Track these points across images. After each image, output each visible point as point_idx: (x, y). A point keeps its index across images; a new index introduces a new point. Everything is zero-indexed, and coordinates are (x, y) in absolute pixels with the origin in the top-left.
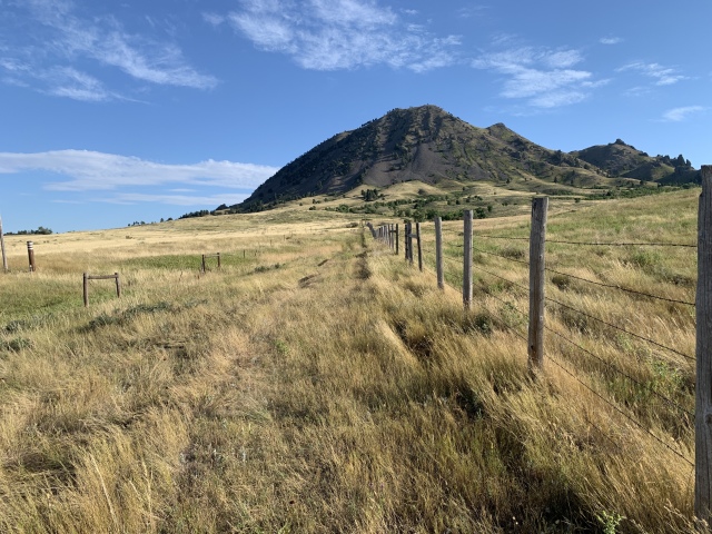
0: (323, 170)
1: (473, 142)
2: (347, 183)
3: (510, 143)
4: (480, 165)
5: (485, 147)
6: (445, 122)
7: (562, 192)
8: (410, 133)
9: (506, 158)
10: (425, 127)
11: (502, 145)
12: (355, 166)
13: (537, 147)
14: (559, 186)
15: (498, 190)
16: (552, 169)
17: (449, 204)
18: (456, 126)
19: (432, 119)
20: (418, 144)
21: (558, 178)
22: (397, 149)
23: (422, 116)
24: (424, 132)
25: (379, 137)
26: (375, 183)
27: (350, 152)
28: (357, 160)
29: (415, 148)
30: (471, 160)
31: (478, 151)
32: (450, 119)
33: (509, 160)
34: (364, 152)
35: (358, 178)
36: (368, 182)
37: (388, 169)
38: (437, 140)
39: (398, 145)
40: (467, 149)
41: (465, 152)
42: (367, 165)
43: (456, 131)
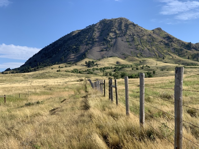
0: (65, 50)
1: (145, 37)
2: (77, 57)
3: (164, 38)
4: (148, 49)
5: (151, 40)
6: (130, 27)
7: (192, 64)
8: (112, 32)
9: (162, 46)
10: (120, 29)
11: (160, 39)
12: (82, 49)
13: (179, 40)
14: (190, 61)
15: (158, 62)
16: (186, 52)
17: (132, 69)
18: (136, 29)
19: (123, 25)
20: (116, 38)
21: (190, 57)
22: (105, 40)
23: (118, 23)
24: (119, 31)
25: (95, 33)
26: (93, 57)
27: (79, 41)
28: (83, 45)
29: (115, 40)
30: (144, 47)
31: (147, 42)
32: (133, 25)
33: (164, 47)
34: (87, 41)
35: (83, 55)
36: (89, 57)
37: (100, 50)
38: (126, 36)
39: (105, 38)
40: (142, 41)
41: (141, 42)
42: (88, 48)
43: (136, 31)
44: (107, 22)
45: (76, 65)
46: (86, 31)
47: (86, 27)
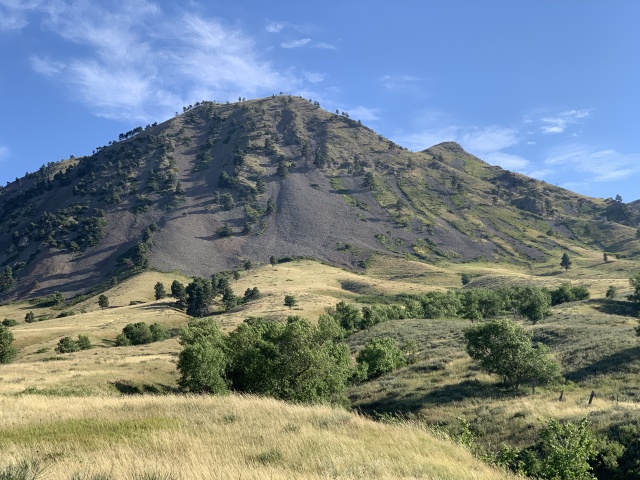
0: (16, 240)
2: (101, 266)
4: (453, 225)
5: (448, 187)
6: (335, 129)
10: (290, 140)
12: (116, 228)
18: (363, 139)
19: (299, 123)
20: (280, 174)
22: (224, 184)
23: (275, 116)
24: (287, 149)
25: (170, 158)
26: (182, 267)
27: (93, 194)
28: (118, 211)
29: (274, 184)
30: (427, 213)
31: (435, 195)
32: (343, 124)
33: (515, 214)
34: (134, 192)
35: (126, 255)
36: (160, 266)
37: (211, 234)
38: (326, 166)
39: (226, 175)
40: (407, 189)
41: (405, 195)
42: (147, 223)
43: (367, 148)
44: (220, 113)
45: (103, 303)
46: (123, 149)
47: (121, 136)
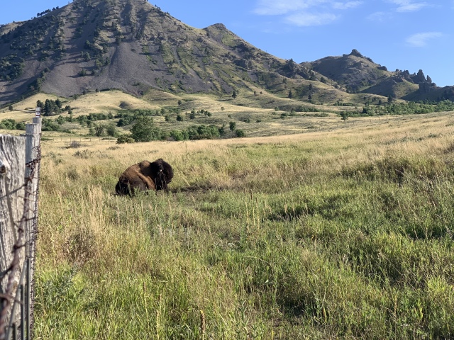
1: (189, 45)
2: (18, 89)
3: (233, 48)
4: (198, 74)
5: (203, 53)
6: (151, 17)
7: (299, 109)
8: (106, 28)
9: (230, 66)
10: (126, 22)
11: (223, 50)
12: (29, 68)
13: (265, 54)
14: (295, 102)
15: (223, 104)
16: (284, 81)
17: (167, 120)
18: (166, 24)
19: (133, 12)
20: (116, 43)
21: (293, 92)
22: (87, 47)
23: (121, 7)
24: (124, 28)
25: (61, 30)
26: (58, 91)
27: (20, 49)
28: (31, 60)
29: (113, 48)
30: (187, 67)
31: (195, 57)
32: (157, 14)
33: (232, 68)
34: (41, 49)
35: (32, 84)
36: (46, 91)
37: (76, 74)
38: (142, 39)
39: (88, 42)
40: (181, 53)
41: (179, 56)
42: (45, 67)
43: (166, 29)
44: (92, 4)
45: (11, 109)
46: (38, 23)
47: (38, 14)
